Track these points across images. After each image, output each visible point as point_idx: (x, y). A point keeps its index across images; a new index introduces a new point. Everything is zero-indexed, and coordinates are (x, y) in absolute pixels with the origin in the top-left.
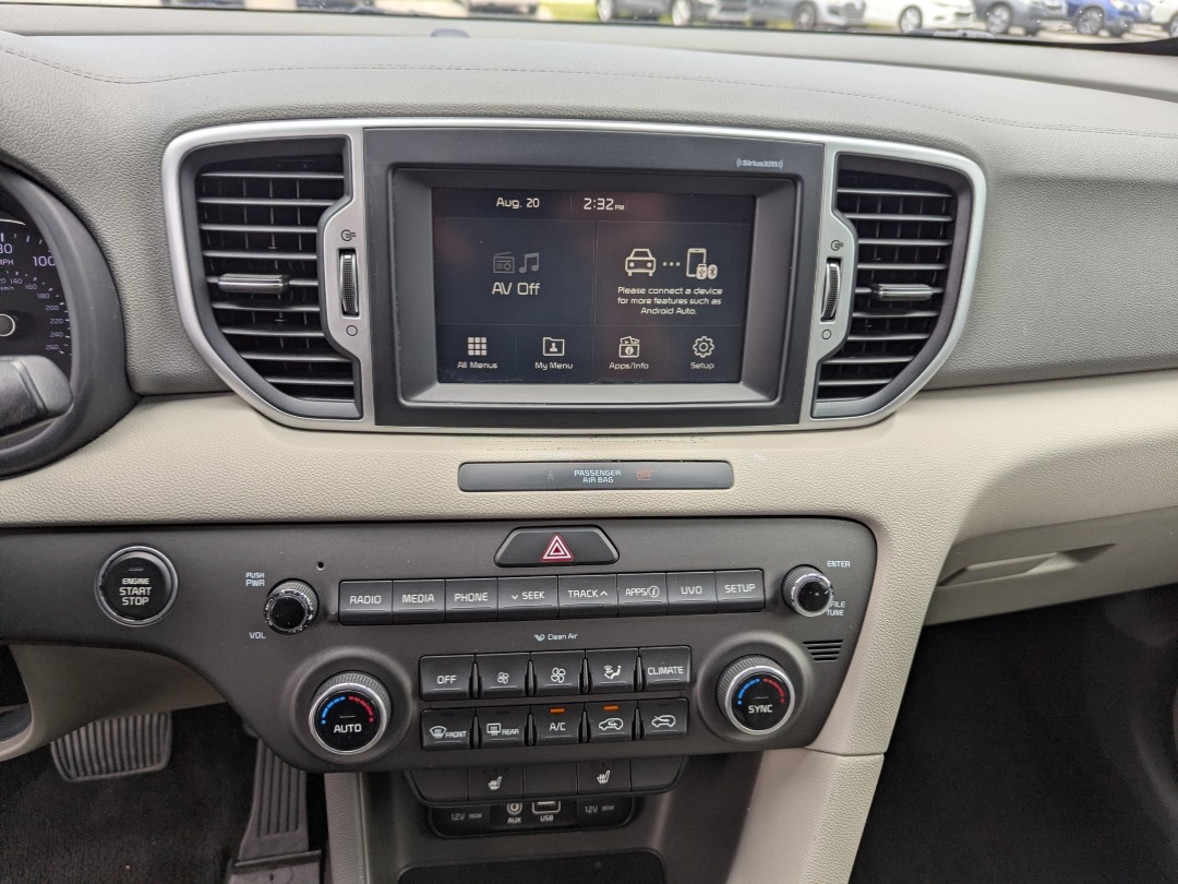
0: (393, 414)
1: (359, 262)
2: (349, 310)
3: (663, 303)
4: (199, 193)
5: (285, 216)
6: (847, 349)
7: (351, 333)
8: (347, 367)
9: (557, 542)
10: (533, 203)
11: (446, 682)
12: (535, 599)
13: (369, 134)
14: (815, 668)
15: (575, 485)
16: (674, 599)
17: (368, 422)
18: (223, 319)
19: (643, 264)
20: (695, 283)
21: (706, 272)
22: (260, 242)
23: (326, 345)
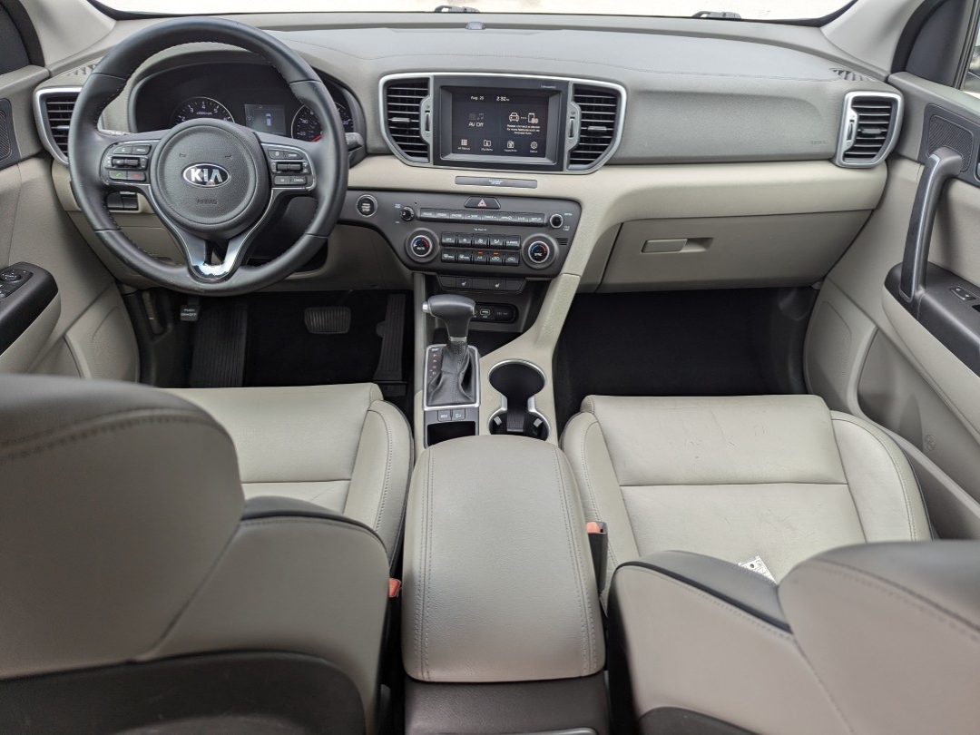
0: (438, 162)
1: (431, 115)
2: (427, 129)
3: (522, 131)
4: (388, 94)
5: (411, 101)
6: (578, 147)
7: (428, 136)
8: (426, 147)
9: (482, 201)
10: (482, 98)
11: (449, 240)
12: (475, 217)
13: (435, 77)
14: (560, 248)
15: (489, 184)
16: (515, 220)
17: (431, 165)
18: (392, 131)
19: (514, 118)
20: (531, 124)
21: (534, 121)
22: (403, 108)
23: (420, 140)
